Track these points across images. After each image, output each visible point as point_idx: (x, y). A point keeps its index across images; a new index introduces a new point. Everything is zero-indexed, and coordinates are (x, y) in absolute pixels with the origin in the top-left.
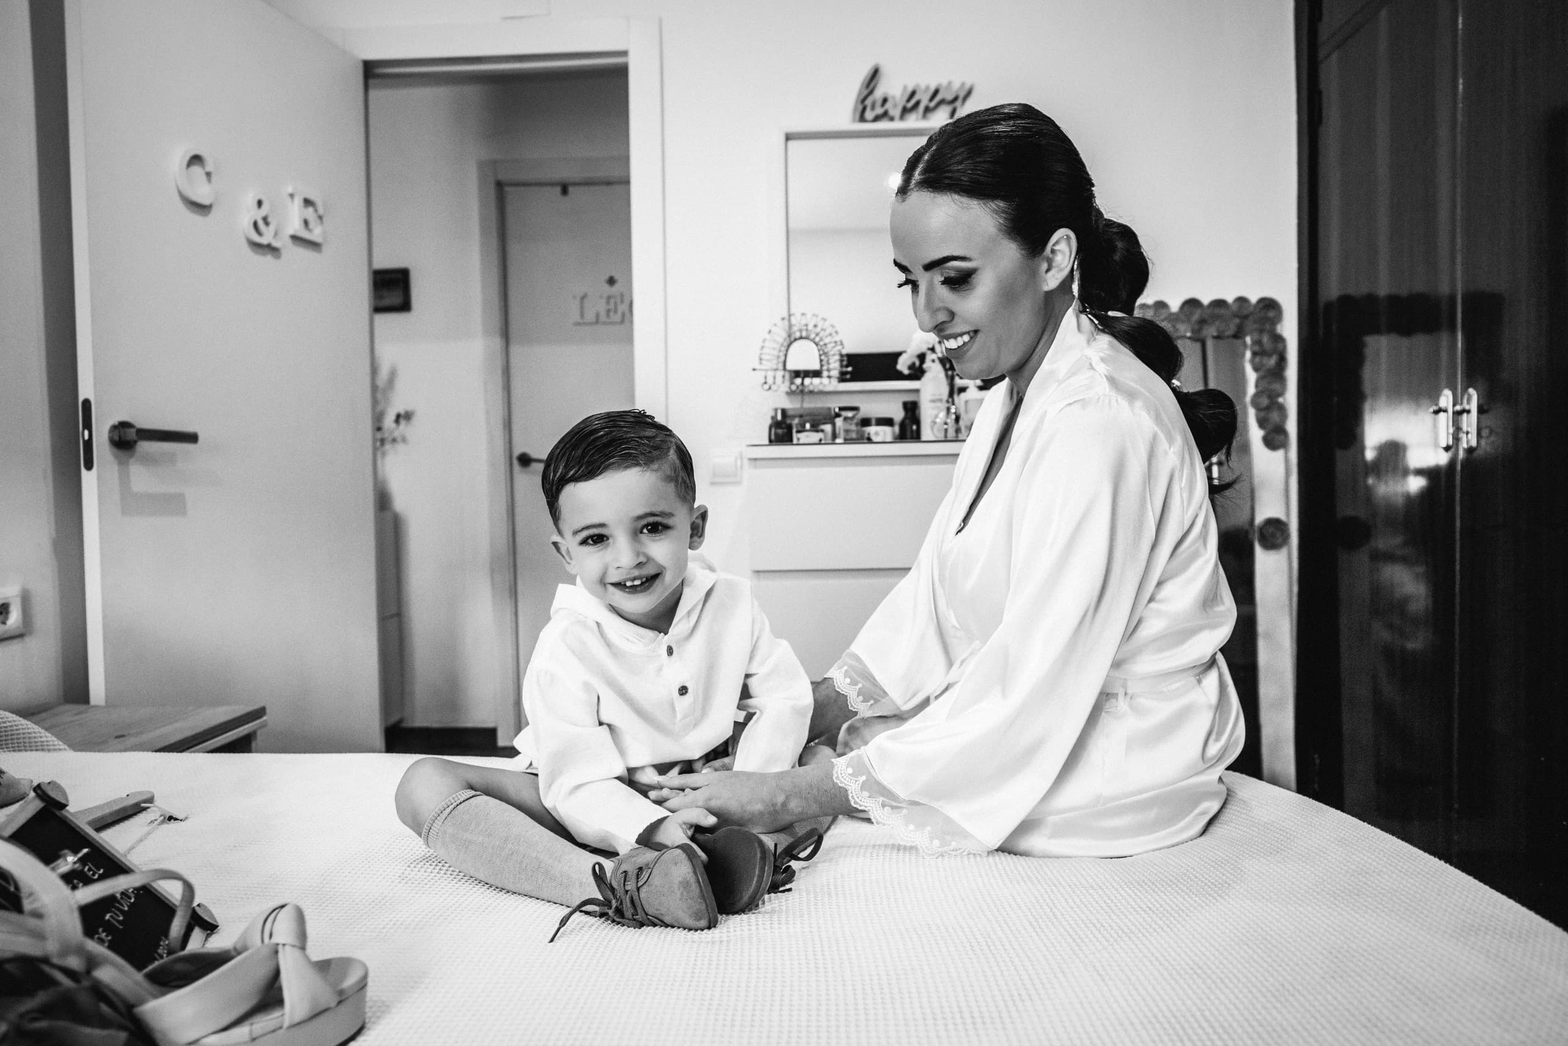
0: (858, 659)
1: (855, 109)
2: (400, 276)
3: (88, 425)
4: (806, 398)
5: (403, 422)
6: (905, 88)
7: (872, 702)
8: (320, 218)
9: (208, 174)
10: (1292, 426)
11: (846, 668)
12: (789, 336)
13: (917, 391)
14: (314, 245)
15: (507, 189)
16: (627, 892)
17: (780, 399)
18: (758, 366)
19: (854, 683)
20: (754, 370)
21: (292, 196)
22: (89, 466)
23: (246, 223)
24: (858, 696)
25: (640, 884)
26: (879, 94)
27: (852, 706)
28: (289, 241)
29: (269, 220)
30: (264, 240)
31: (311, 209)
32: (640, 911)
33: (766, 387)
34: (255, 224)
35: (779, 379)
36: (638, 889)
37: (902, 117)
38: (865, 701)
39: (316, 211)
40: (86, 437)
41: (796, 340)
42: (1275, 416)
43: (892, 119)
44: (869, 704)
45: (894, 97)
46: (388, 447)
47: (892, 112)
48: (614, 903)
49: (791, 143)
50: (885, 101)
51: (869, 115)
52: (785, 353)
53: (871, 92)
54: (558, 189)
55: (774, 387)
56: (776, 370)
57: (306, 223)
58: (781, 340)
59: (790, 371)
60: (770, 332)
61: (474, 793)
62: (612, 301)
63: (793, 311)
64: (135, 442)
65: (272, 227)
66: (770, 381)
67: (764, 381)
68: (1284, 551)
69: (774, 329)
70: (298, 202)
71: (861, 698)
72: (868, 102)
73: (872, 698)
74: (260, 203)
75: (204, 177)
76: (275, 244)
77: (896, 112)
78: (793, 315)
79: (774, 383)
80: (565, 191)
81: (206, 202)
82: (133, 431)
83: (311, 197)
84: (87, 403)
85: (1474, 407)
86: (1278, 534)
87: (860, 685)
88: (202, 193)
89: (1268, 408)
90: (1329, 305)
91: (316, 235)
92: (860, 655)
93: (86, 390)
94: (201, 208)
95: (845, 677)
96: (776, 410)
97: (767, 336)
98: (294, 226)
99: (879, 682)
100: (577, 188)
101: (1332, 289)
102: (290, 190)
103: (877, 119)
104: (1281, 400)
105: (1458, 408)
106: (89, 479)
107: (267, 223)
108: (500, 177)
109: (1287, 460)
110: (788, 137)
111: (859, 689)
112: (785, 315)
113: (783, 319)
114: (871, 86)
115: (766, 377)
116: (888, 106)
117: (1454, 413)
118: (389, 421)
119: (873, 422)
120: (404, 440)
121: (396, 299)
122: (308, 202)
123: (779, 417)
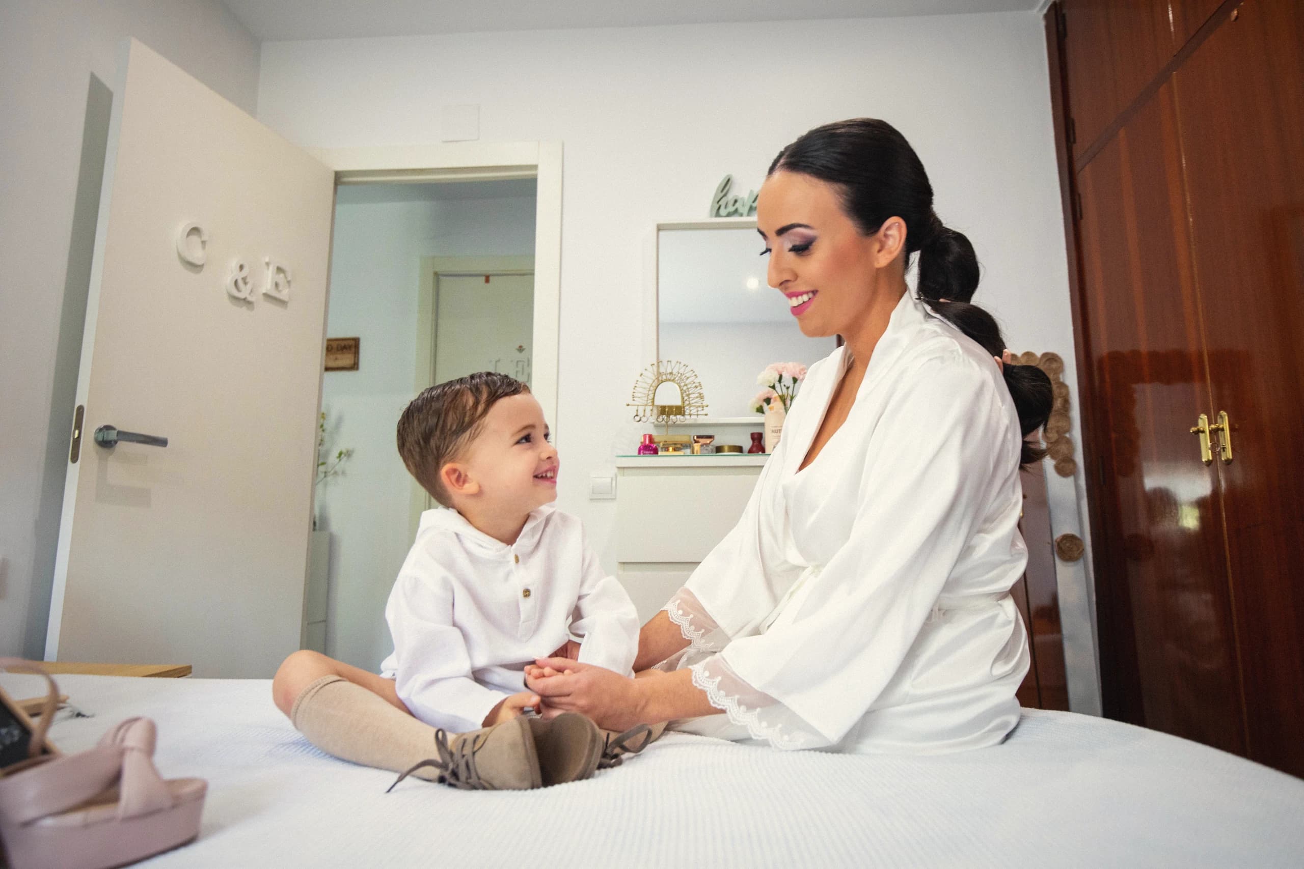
0: (689, 593)
1: (712, 207)
2: (353, 343)
3: (79, 426)
4: (670, 429)
5: (344, 458)
6: (751, 191)
7: (703, 631)
8: (289, 282)
9: (204, 243)
10: (1079, 457)
11: (679, 601)
12: (658, 378)
13: (762, 425)
14: (282, 303)
15: (441, 278)
16: (463, 756)
17: (648, 427)
18: (631, 402)
19: (685, 614)
20: (628, 405)
21: (268, 264)
22: (75, 459)
23: (228, 280)
24: (690, 626)
25: (476, 749)
26: (730, 197)
27: (685, 635)
28: (262, 297)
29: (248, 280)
30: (241, 295)
31: (282, 275)
32: (473, 774)
33: (637, 418)
34: (236, 282)
35: (648, 413)
36: (474, 753)
37: (749, 214)
38: (697, 629)
39: (286, 278)
40: (76, 436)
41: (662, 382)
42: (1063, 448)
43: (741, 215)
44: (701, 632)
45: (742, 198)
46: (329, 478)
47: (740, 210)
48: (451, 766)
49: (661, 233)
50: (736, 201)
51: (723, 212)
52: (653, 391)
53: (725, 195)
54: (484, 278)
55: (644, 419)
56: (646, 405)
57: (277, 285)
58: (650, 382)
59: (657, 406)
60: (641, 375)
61: (339, 678)
62: (520, 364)
63: (661, 359)
64: (116, 442)
65: (249, 287)
66: (641, 414)
67: (635, 414)
68: (1081, 562)
69: (645, 373)
70: (272, 268)
71: (693, 627)
72: (723, 202)
73: (704, 628)
74: (241, 267)
75: (200, 245)
76: (250, 299)
77: (745, 210)
78: (661, 362)
79: (644, 416)
80: (487, 280)
81: (200, 263)
82: (115, 432)
83: (283, 266)
84: (81, 409)
85: (1226, 425)
86: (1075, 548)
87: (692, 616)
88: (197, 255)
89: (1057, 442)
90: (1101, 361)
91: (284, 294)
92: (692, 590)
93: (81, 399)
94: (194, 267)
95: (678, 609)
96: (645, 436)
97: (640, 379)
98: (267, 286)
99: (709, 613)
100: (496, 278)
101: (1102, 347)
102: (267, 260)
103: (729, 215)
104: (1067, 435)
105: (1213, 426)
106: (73, 470)
107: (245, 283)
108: (437, 270)
109: (1077, 487)
110: (660, 228)
111: (691, 619)
112: (655, 362)
113: (653, 365)
114: (725, 191)
115: (637, 411)
116: (737, 205)
117: (1210, 432)
118: (332, 458)
119: (726, 448)
120: (344, 473)
121: (346, 360)
122: (280, 270)
123: (647, 442)
